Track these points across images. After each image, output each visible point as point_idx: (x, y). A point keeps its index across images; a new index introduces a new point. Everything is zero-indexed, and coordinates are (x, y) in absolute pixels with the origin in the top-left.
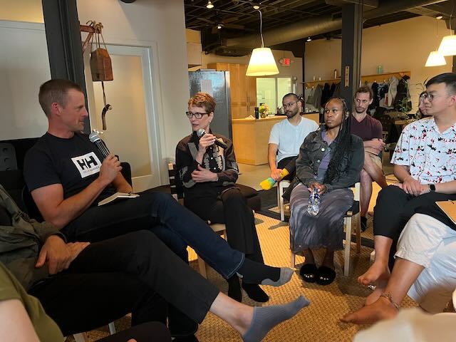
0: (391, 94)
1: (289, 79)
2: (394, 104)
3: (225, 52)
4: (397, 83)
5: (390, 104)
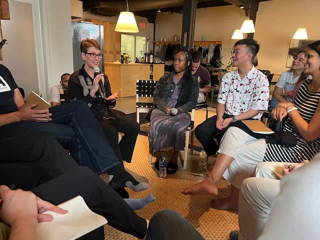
0: (210, 55)
2: (211, 62)
3: (99, 11)
4: (214, 48)
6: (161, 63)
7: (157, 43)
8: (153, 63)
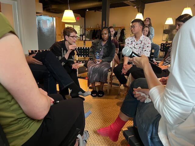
0: (119, 35)
1: (79, 27)
2: (119, 39)
3: (51, 10)
4: (120, 31)
5: (118, 39)
6: (90, 40)
7: (87, 29)
8: (85, 40)
